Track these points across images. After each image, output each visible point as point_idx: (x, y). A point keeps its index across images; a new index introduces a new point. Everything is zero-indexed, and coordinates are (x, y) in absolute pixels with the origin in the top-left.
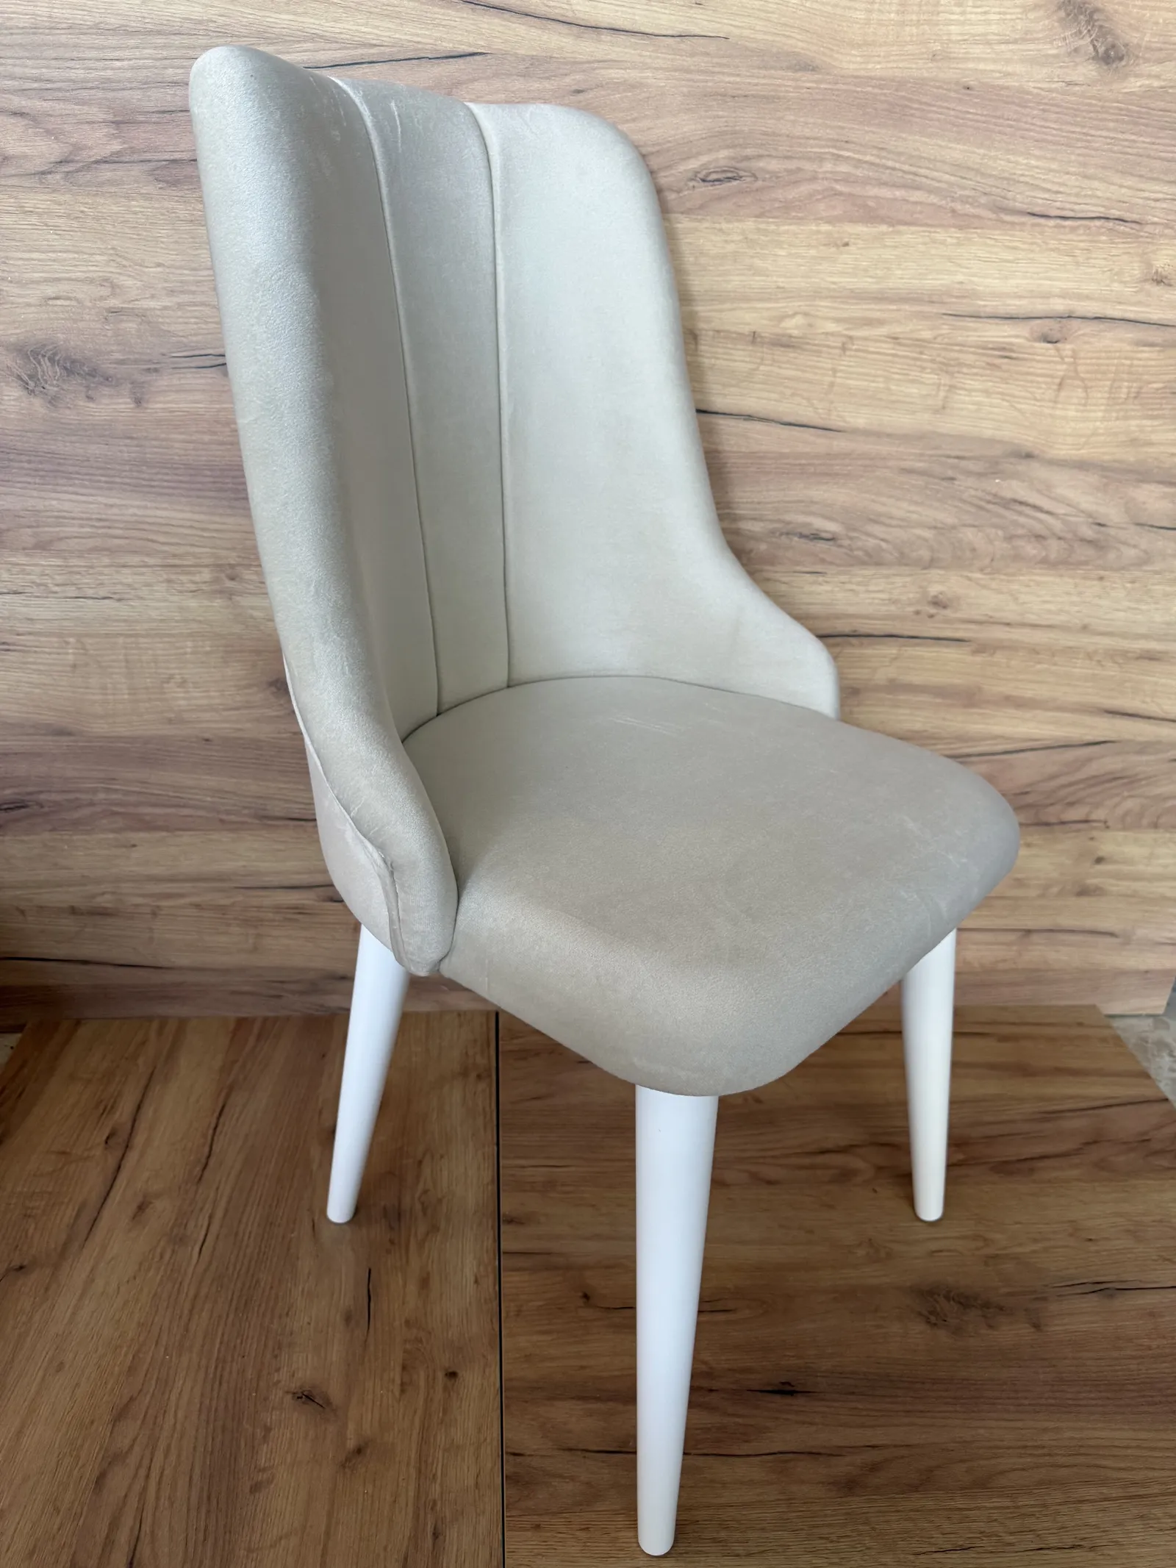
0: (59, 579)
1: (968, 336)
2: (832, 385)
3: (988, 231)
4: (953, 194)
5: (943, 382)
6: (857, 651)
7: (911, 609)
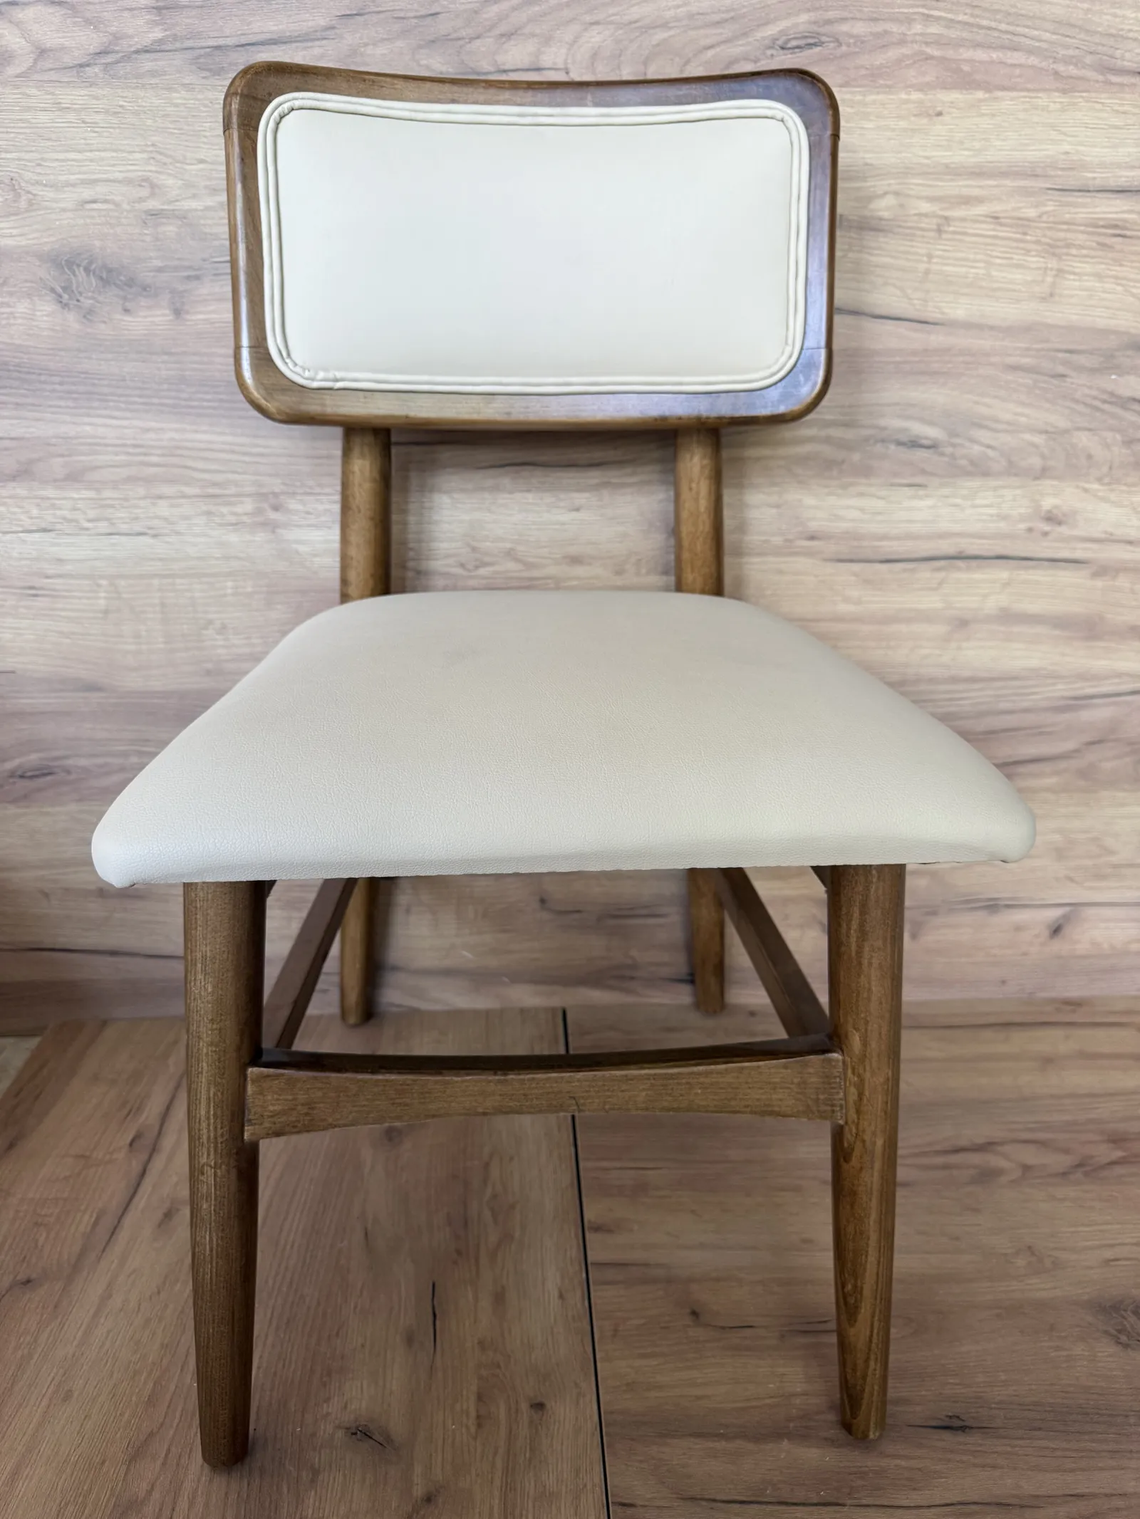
0: (92, 514)
1: (1076, 213)
2: (927, 272)
3: (1093, 95)
4: (1055, 54)
5: (1050, 266)
6: (963, 576)
7: (1023, 526)
